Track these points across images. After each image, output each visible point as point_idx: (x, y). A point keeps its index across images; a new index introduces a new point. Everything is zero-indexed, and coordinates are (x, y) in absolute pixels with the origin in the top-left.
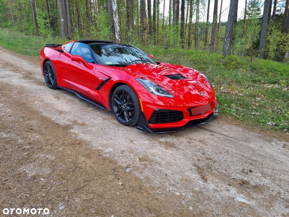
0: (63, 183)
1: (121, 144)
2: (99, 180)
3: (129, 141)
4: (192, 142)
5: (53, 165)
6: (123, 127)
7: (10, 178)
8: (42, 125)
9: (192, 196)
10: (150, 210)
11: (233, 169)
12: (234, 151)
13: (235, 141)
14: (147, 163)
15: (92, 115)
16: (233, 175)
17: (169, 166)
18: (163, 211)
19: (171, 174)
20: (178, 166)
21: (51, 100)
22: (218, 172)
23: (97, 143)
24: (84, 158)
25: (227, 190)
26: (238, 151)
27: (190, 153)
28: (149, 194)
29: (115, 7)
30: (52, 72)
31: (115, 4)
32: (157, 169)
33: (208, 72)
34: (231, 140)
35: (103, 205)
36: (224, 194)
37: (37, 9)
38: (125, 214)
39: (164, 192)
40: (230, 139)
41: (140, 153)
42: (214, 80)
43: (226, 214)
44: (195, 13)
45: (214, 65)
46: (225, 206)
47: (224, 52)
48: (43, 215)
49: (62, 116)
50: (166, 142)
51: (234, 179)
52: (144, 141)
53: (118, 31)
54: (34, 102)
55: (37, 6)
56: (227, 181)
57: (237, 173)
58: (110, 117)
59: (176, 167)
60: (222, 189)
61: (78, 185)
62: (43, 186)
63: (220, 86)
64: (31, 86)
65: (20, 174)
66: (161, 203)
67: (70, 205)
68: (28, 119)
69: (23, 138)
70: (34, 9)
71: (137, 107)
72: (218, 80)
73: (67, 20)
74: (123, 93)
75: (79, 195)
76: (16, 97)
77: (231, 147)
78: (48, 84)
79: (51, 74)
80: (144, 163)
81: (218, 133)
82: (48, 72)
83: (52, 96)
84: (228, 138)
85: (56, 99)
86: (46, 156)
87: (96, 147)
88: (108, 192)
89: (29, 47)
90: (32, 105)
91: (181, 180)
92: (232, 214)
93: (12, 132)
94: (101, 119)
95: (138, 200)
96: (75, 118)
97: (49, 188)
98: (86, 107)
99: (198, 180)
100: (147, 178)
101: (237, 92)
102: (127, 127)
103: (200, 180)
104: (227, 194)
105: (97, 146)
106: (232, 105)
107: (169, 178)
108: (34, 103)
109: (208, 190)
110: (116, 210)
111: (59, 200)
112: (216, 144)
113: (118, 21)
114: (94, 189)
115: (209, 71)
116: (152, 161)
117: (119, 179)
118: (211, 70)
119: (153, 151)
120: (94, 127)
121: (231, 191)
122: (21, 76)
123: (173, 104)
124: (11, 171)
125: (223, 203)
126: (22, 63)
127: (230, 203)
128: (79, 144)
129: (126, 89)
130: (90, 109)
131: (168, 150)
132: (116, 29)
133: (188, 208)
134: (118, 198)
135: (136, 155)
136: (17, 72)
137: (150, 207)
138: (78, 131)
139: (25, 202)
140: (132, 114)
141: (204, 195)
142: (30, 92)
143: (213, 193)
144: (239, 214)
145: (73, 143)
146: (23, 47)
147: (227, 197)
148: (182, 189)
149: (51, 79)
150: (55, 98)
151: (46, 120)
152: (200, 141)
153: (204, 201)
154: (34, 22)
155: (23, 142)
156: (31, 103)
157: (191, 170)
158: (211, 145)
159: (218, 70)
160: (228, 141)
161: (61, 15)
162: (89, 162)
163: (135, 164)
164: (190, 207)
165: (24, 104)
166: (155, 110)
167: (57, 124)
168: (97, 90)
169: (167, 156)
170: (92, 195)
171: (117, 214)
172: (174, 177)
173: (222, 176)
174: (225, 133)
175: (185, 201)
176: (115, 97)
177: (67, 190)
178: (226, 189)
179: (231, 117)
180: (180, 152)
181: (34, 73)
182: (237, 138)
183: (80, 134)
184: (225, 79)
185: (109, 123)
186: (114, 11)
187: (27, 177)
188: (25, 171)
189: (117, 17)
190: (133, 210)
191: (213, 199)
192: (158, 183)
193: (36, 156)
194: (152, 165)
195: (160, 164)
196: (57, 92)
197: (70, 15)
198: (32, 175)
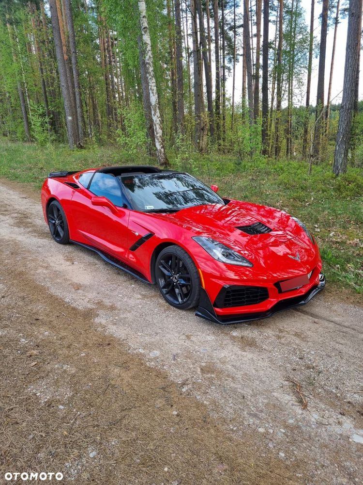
0: (92, 413)
1: (171, 342)
2: (143, 408)
3: (184, 337)
4: (284, 337)
5: (74, 383)
6: (174, 311)
7: (15, 406)
8: (52, 312)
9: (284, 433)
10: (220, 458)
11: (348, 384)
12: (351, 353)
13: (352, 334)
14: (213, 376)
15: (125, 291)
16: (348, 396)
17: (248, 382)
18: (240, 461)
19: (251, 396)
20: (261, 381)
21: (62, 264)
22: (325, 390)
23: (136, 343)
24: (118, 370)
25: (339, 422)
26: (358, 352)
27: (279, 356)
28: (218, 430)
29: (154, 99)
30: (60, 217)
31: (155, 94)
32: (228, 387)
33: (309, 205)
34: (346, 333)
35: (152, 450)
36: (334, 431)
37: (29, 101)
38: (184, 466)
39: (241, 427)
40: (345, 329)
41: (202, 359)
42: (318, 220)
43: (336, 465)
44: (286, 96)
45: (319, 191)
46: (334, 452)
47: (336, 168)
48: (68, 466)
49: (80, 293)
50: (242, 337)
51: (349, 402)
52: (208, 337)
53: (160, 136)
54: (36, 269)
55: (29, 96)
56: (339, 407)
57: (355, 393)
58: (153, 294)
59: (258, 383)
60: (331, 421)
61: (113, 416)
62: (63, 418)
63: (329, 231)
64: (28, 241)
65: (30, 399)
66: (236, 446)
67: (104, 450)
68: (31, 301)
69: (26, 337)
70: (24, 101)
71: (195, 281)
72: (324, 220)
73: (77, 116)
74: (173, 259)
75: (116, 434)
76: (9, 261)
77: (346, 344)
78: (54, 236)
79: (59, 220)
80: (209, 375)
81: (325, 319)
82: (55, 218)
83: (62, 257)
84: (341, 328)
85: (68, 263)
86: (63, 367)
87: (135, 349)
88: (157, 427)
89: (19, 165)
90: (34, 275)
91: (267, 405)
92: (345, 463)
93: (9, 326)
94: (140, 296)
95: (202, 441)
96: (100, 297)
97: (72, 422)
98: (115, 276)
99: (293, 405)
100: (214, 402)
101: (356, 240)
102: (180, 311)
103: (295, 405)
104: (338, 430)
105: (136, 347)
106: (349, 265)
107: (248, 403)
108: (37, 272)
109: (308, 424)
110: (171, 458)
111: (88, 442)
112: (321, 339)
113: (160, 120)
114: (137, 422)
115: (311, 202)
116: (221, 372)
117: (172, 406)
118: (313, 201)
119: (223, 354)
120: (130, 312)
121: (345, 424)
122: (12, 221)
123: (250, 274)
124: (16, 394)
125: (332, 446)
126: (11, 197)
127: (343, 446)
128: (109, 344)
129: (178, 252)
130: (122, 278)
131: (245, 351)
132: (157, 133)
133: (278, 454)
134: (172, 438)
135: (196, 361)
136: (5, 215)
137: (220, 453)
138: (105, 322)
139: (41, 446)
140: (187, 289)
141: (302, 432)
142: (29, 252)
143: (317, 428)
144: (356, 465)
145: (101, 343)
146: (10, 167)
147: (338, 434)
148: (268, 422)
149: (59, 229)
150: (67, 260)
151: (56, 302)
152: (297, 335)
153: (302, 442)
154: (24, 120)
155: (27, 343)
156: (32, 272)
157: (282, 387)
158: (314, 342)
159: (325, 199)
160: (341, 334)
161: (67, 110)
162: (127, 376)
163: (196, 379)
164: (280, 453)
165: (21, 273)
166: (223, 288)
167: (74, 309)
168: (133, 250)
169: (244, 362)
170: (134, 434)
171: (172, 464)
172: (255, 400)
173: (330, 397)
174: (336, 319)
175: (273, 443)
176: (161, 264)
177: (98, 426)
178: (337, 422)
179: (346, 288)
180: (264, 356)
181: (32, 214)
182: (356, 327)
183: (110, 326)
184: (337, 217)
185: (152, 304)
186: (153, 105)
187: (40, 404)
188: (35, 394)
189: (158, 114)
190: (195, 459)
191: (317, 439)
192: (231, 411)
193: (49, 367)
194: (220, 379)
195: (233, 378)
196: (68, 249)
197: (81, 108)
198: (46, 400)
